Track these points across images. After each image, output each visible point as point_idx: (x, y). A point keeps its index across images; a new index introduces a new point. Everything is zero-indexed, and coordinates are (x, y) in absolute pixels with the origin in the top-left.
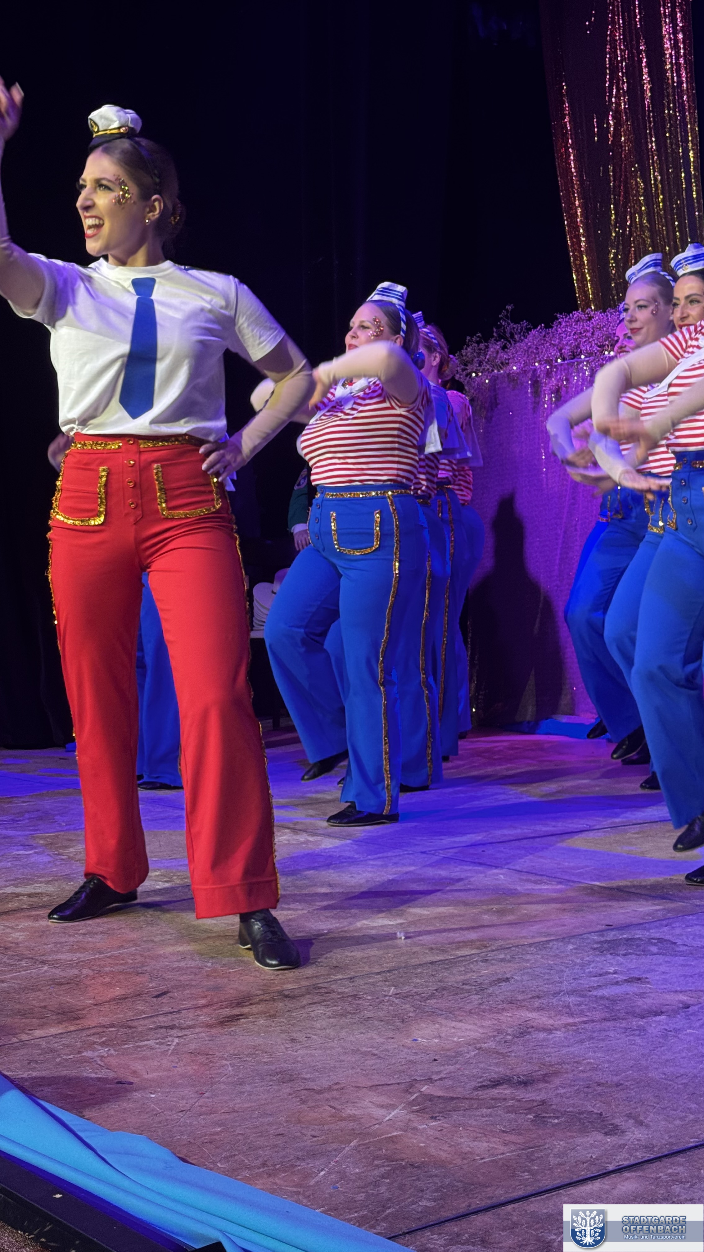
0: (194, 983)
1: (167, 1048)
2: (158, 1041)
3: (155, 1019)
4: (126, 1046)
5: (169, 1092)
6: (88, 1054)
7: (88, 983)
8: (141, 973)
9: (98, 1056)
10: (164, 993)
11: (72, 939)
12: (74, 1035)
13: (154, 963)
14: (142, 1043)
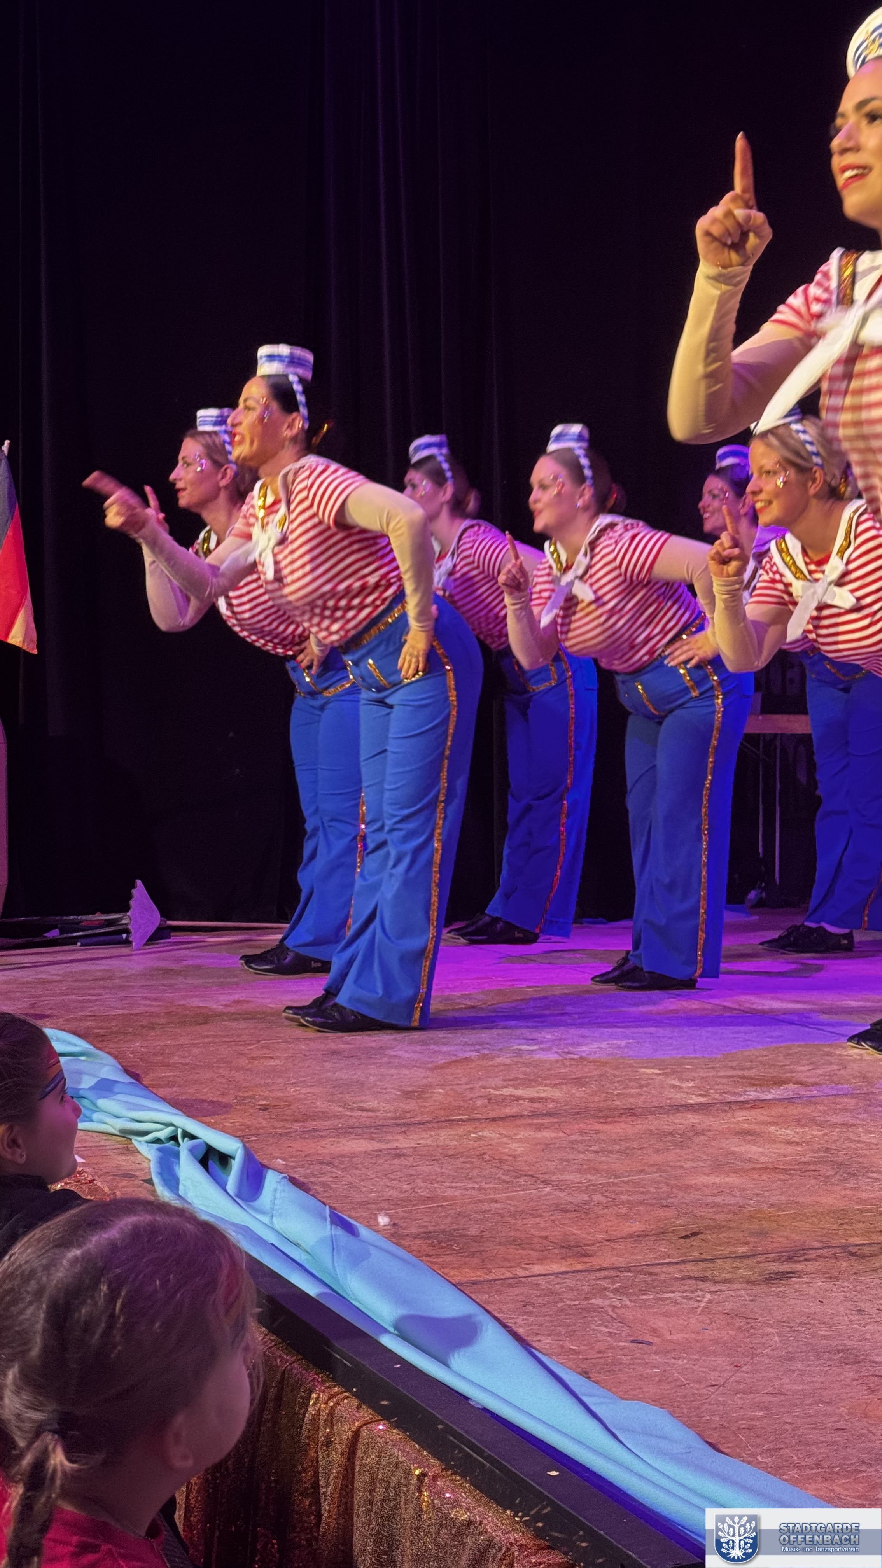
0: (732, 1224)
1: (696, 1304)
2: (685, 1294)
3: (682, 1267)
4: (644, 1297)
5: (698, 1360)
6: (597, 1301)
7: (601, 1212)
8: (666, 1206)
9: (610, 1306)
10: (694, 1234)
11: (582, 1156)
12: (580, 1276)
13: (681, 1194)
14: (666, 1295)
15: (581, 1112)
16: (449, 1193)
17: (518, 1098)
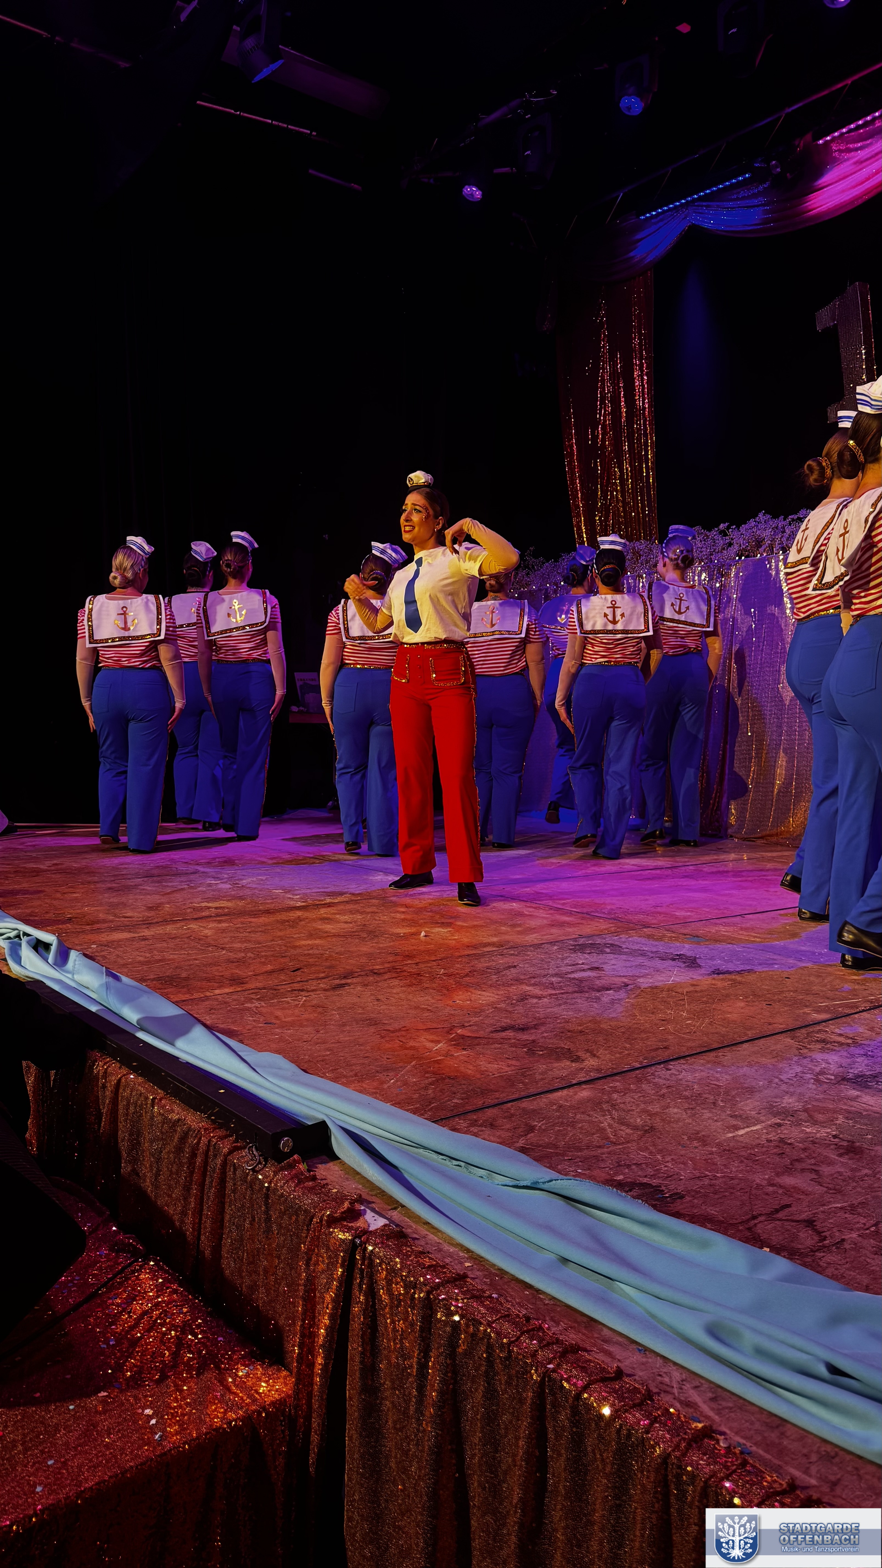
0: (317, 963)
1: (298, 1003)
2: (293, 998)
3: (291, 985)
4: (272, 1001)
6: (248, 1005)
11: (242, 935)
13: (292, 951)
14: (283, 1000)
15: (242, 913)
16: (172, 956)
17: (209, 908)
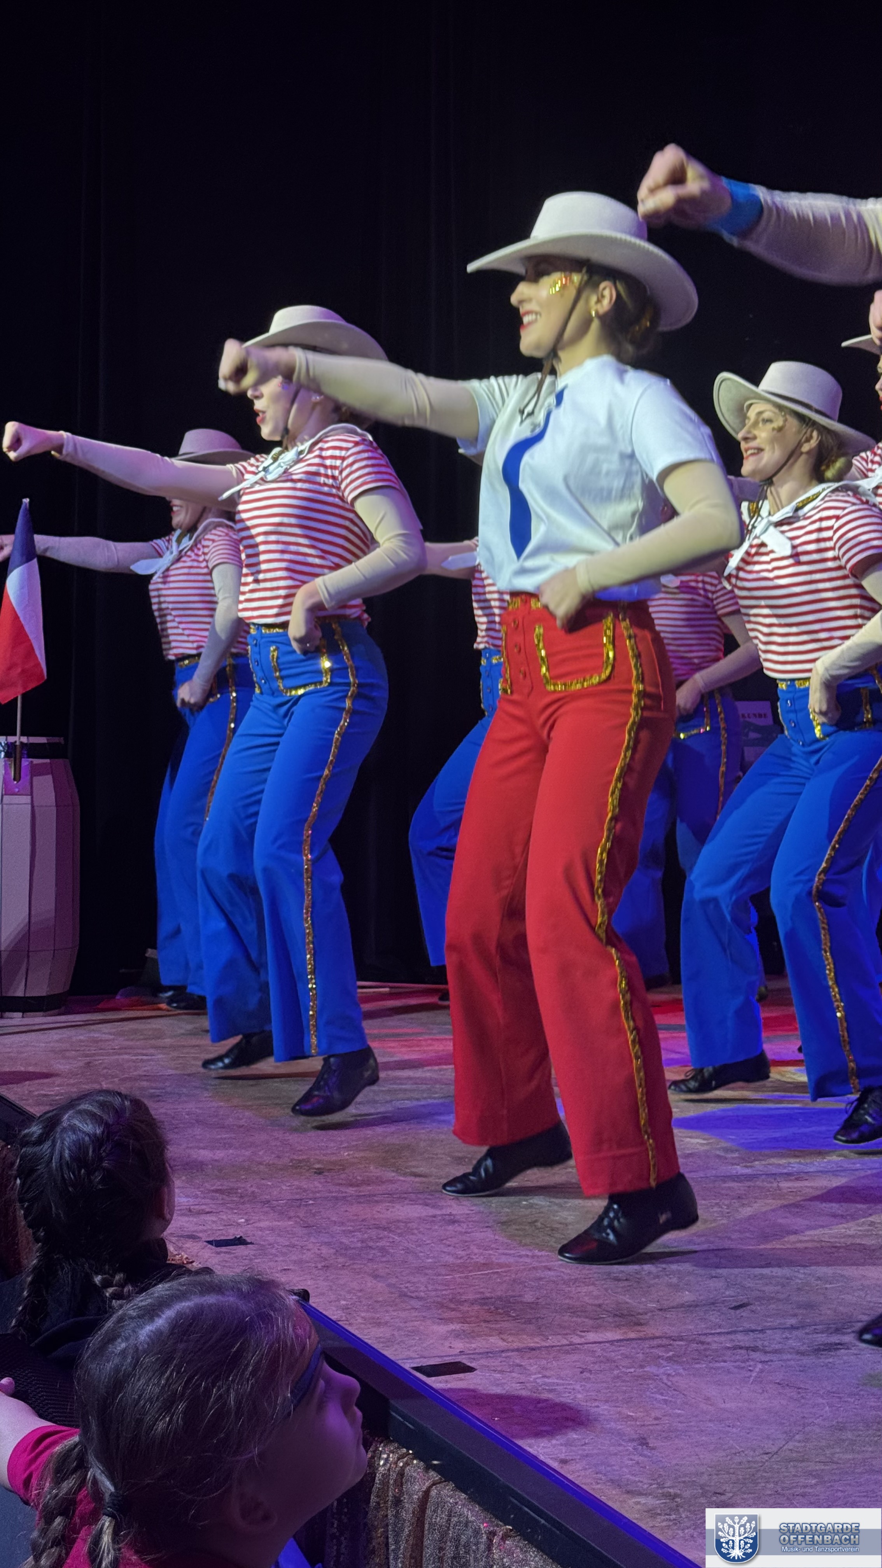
0: (781, 1296)
1: (749, 1373)
2: (738, 1363)
3: (733, 1337)
4: (697, 1366)
5: (752, 1428)
6: (651, 1369)
7: (652, 1282)
8: (715, 1277)
9: (664, 1374)
10: (744, 1305)
12: (634, 1344)
14: (718, 1365)
16: (503, 1259)
